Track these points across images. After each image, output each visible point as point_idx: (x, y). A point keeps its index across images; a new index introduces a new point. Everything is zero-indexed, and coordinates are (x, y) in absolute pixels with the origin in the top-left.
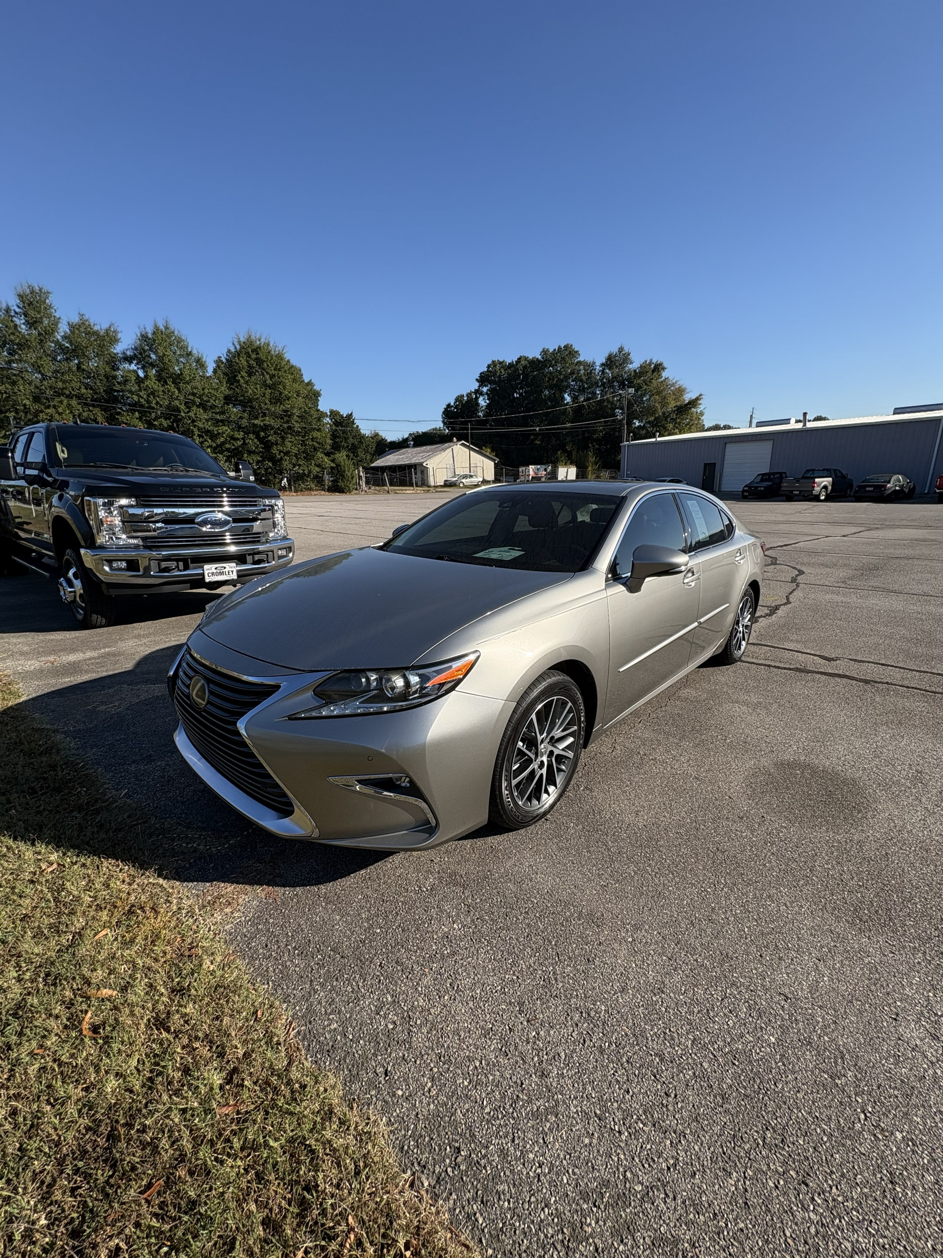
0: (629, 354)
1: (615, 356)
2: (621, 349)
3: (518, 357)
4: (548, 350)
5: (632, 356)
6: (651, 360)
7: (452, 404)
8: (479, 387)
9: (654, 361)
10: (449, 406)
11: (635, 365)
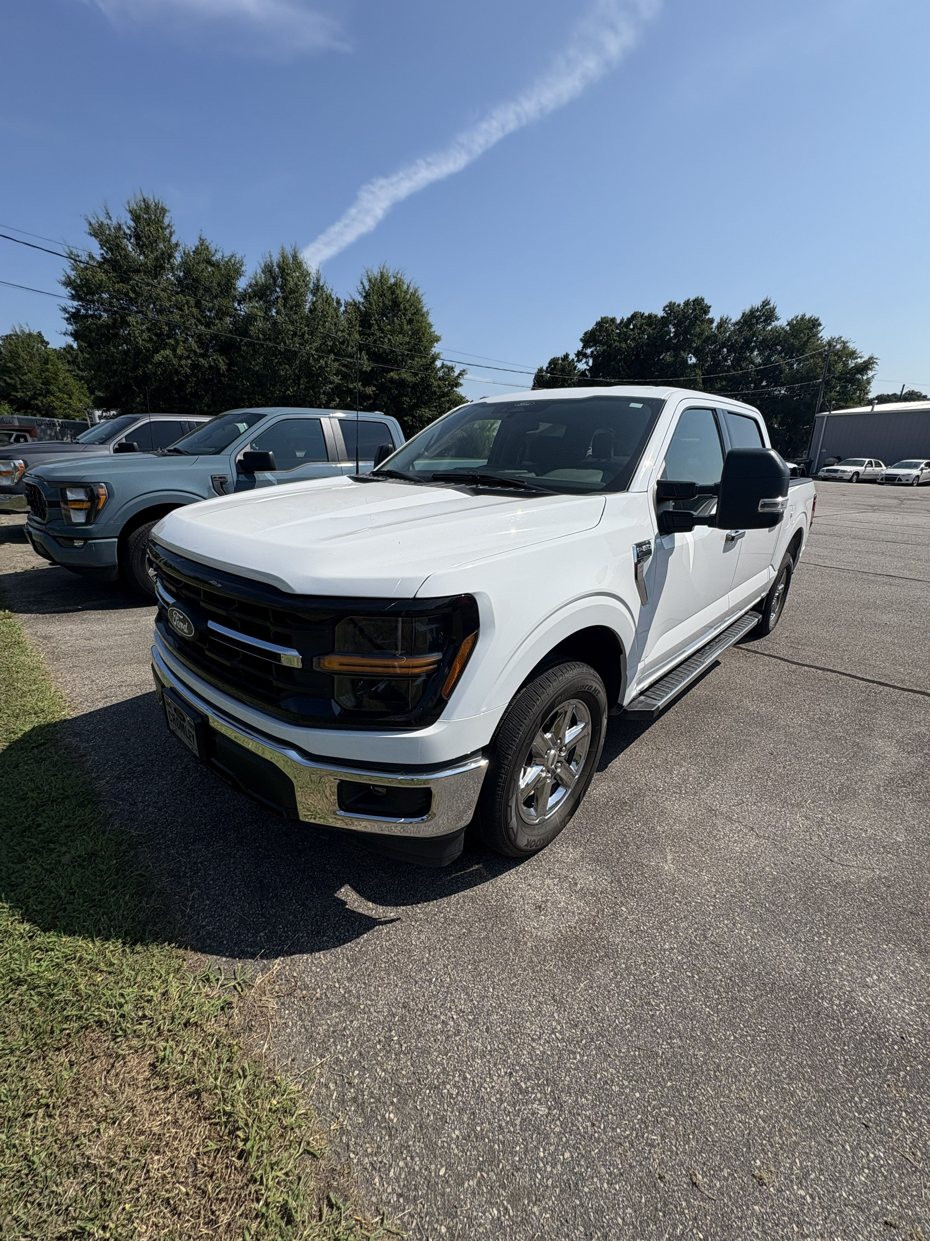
1: (757, 310)
2: (766, 303)
3: (632, 313)
4: (673, 304)
5: (778, 312)
7: (545, 368)
8: (583, 348)
10: (541, 370)
11: (783, 320)
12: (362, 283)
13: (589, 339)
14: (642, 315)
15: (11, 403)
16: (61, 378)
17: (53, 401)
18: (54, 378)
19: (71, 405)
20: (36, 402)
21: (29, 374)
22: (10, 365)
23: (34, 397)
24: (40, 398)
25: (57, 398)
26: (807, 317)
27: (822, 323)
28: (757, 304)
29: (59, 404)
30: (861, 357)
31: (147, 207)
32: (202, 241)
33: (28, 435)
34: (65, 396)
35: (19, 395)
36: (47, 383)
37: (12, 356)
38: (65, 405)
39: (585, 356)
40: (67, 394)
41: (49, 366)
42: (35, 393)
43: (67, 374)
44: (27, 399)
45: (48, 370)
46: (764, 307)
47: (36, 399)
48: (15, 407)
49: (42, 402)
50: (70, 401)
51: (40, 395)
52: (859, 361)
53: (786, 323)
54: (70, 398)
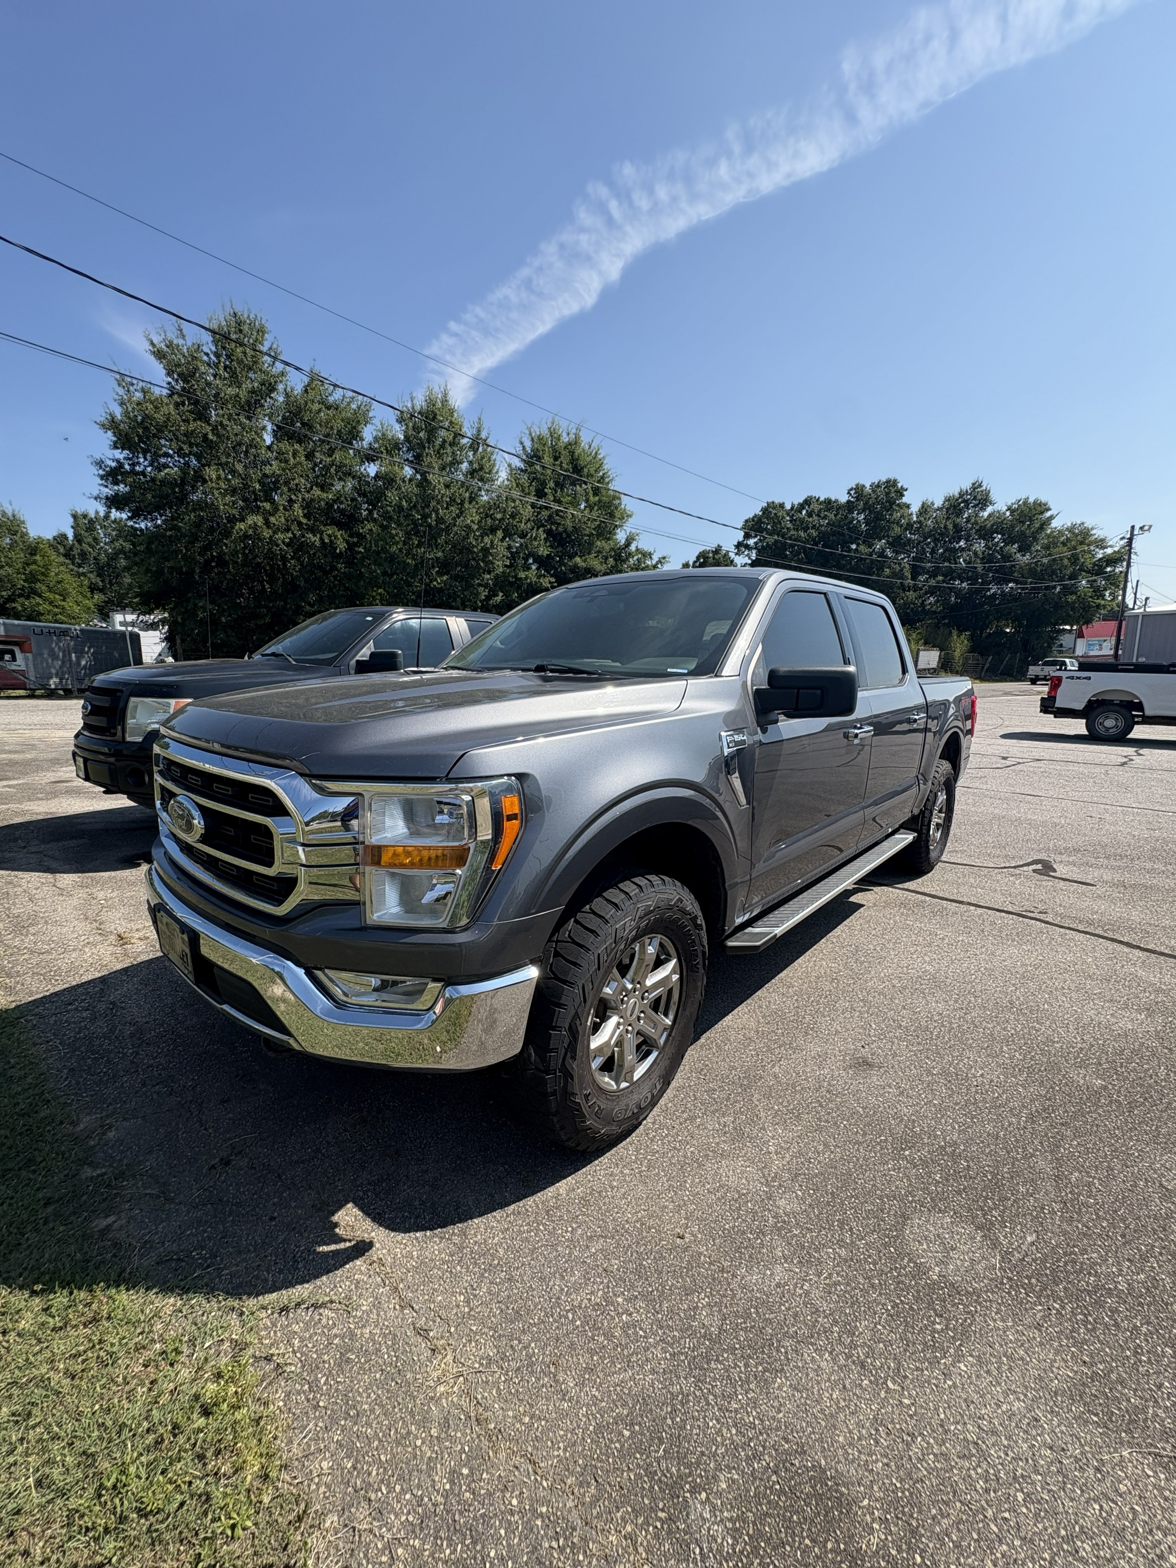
0: (990, 491)
1: (966, 494)
3: (805, 497)
4: (862, 486)
5: (993, 496)
8: (744, 537)
11: (1000, 505)
12: (522, 443)
13: (753, 526)
14: (818, 500)
16: (53, 574)
17: (38, 604)
18: (43, 574)
19: (63, 608)
20: (14, 605)
21: (7, 568)
23: (11, 599)
25: (45, 599)
26: (1031, 500)
27: (1051, 507)
28: (966, 485)
29: (49, 608)
30: (1111, 546)
31: (239, 323)
33: (17, 650)
34: (57, 596)
36: (32, 578)
38: (56, 610)
39: (747, 547)
40: (60, 595)
41: (38, 558)
42: (13, 594)
43: (62, 568)
45: (35, 562)
46: (974, 489)
47: (14, 601)
49: (23, 605)
50: (63, 603)
51: (20, 596)
52: (1109, 551)
53: (1006, 508)
54: (64, 600)
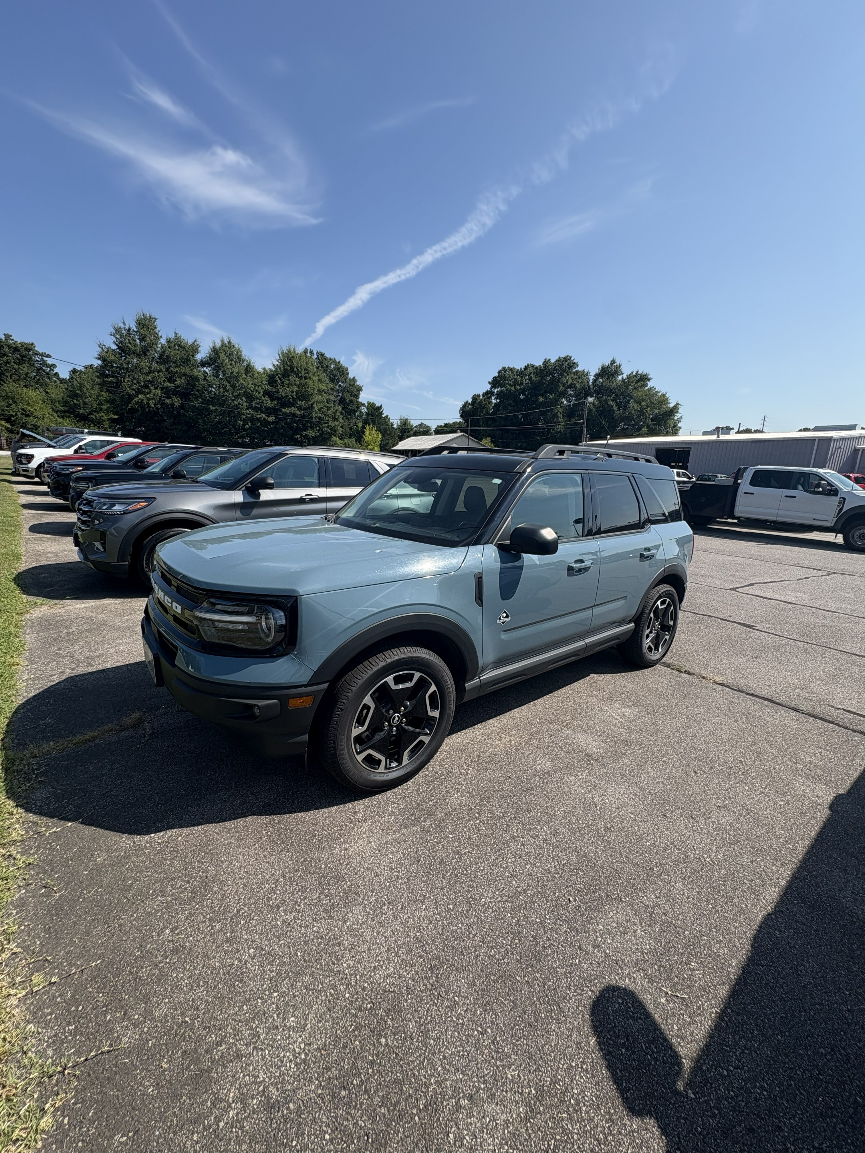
0: (620, 366)
2: (613, 362)
3: (526, 365)
4: (549, 360)
6: (637, 372)
7: (469, 402)
8: (492, 388)
9: (640, 372)
10: (466, 403)
11: (624, 375)
13: (495, 383)
14: (533, 366)
15: (76, 416)
17: (103, 416)
22: (78, 392)
23: (91, 413)
24: (95, 414)
28: (607, 362)
32: (176, 334)
35: (81, 411)
37: (80, 386)
44: (86, 414)
47: (92, 414)
48: (77, 419)
51: (95, 412)
